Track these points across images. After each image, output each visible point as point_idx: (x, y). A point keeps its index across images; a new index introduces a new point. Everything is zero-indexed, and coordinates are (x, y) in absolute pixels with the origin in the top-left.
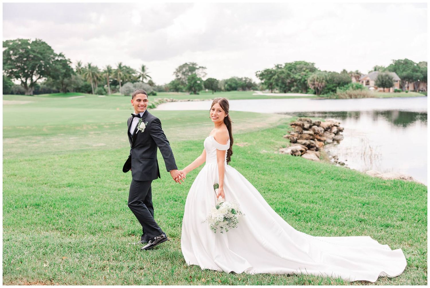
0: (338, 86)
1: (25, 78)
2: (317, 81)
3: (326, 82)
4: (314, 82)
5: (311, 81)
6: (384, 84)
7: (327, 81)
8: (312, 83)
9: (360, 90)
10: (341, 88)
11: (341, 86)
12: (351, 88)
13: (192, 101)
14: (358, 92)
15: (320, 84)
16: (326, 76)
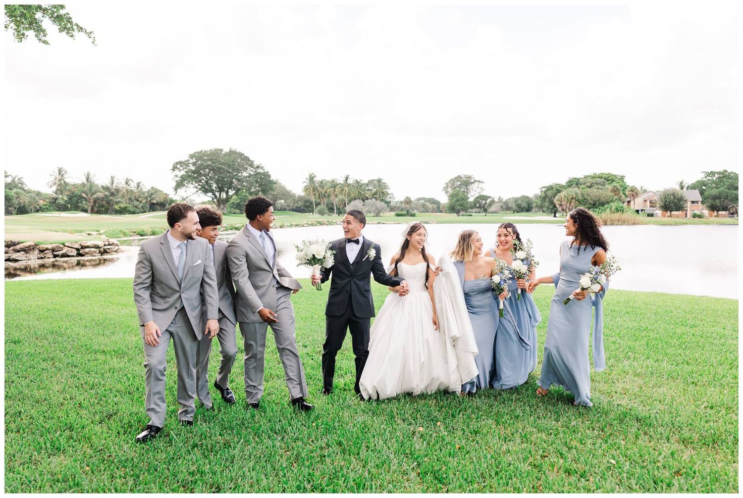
0: (592, 207)
1: (219, 193)
2: (564, 201)
3: (577, 202)
4: (561, 202)
5: (558, 200)
6: (668, 206)
7: (578, 200)
8: (559, 202)
9: (620, 213)
10: (595, 210)
11: (596, 208)
12: (608, 210)
13: (384, 224)
14: (617, 216)
15: (568, 204)
16: (576, 194)
